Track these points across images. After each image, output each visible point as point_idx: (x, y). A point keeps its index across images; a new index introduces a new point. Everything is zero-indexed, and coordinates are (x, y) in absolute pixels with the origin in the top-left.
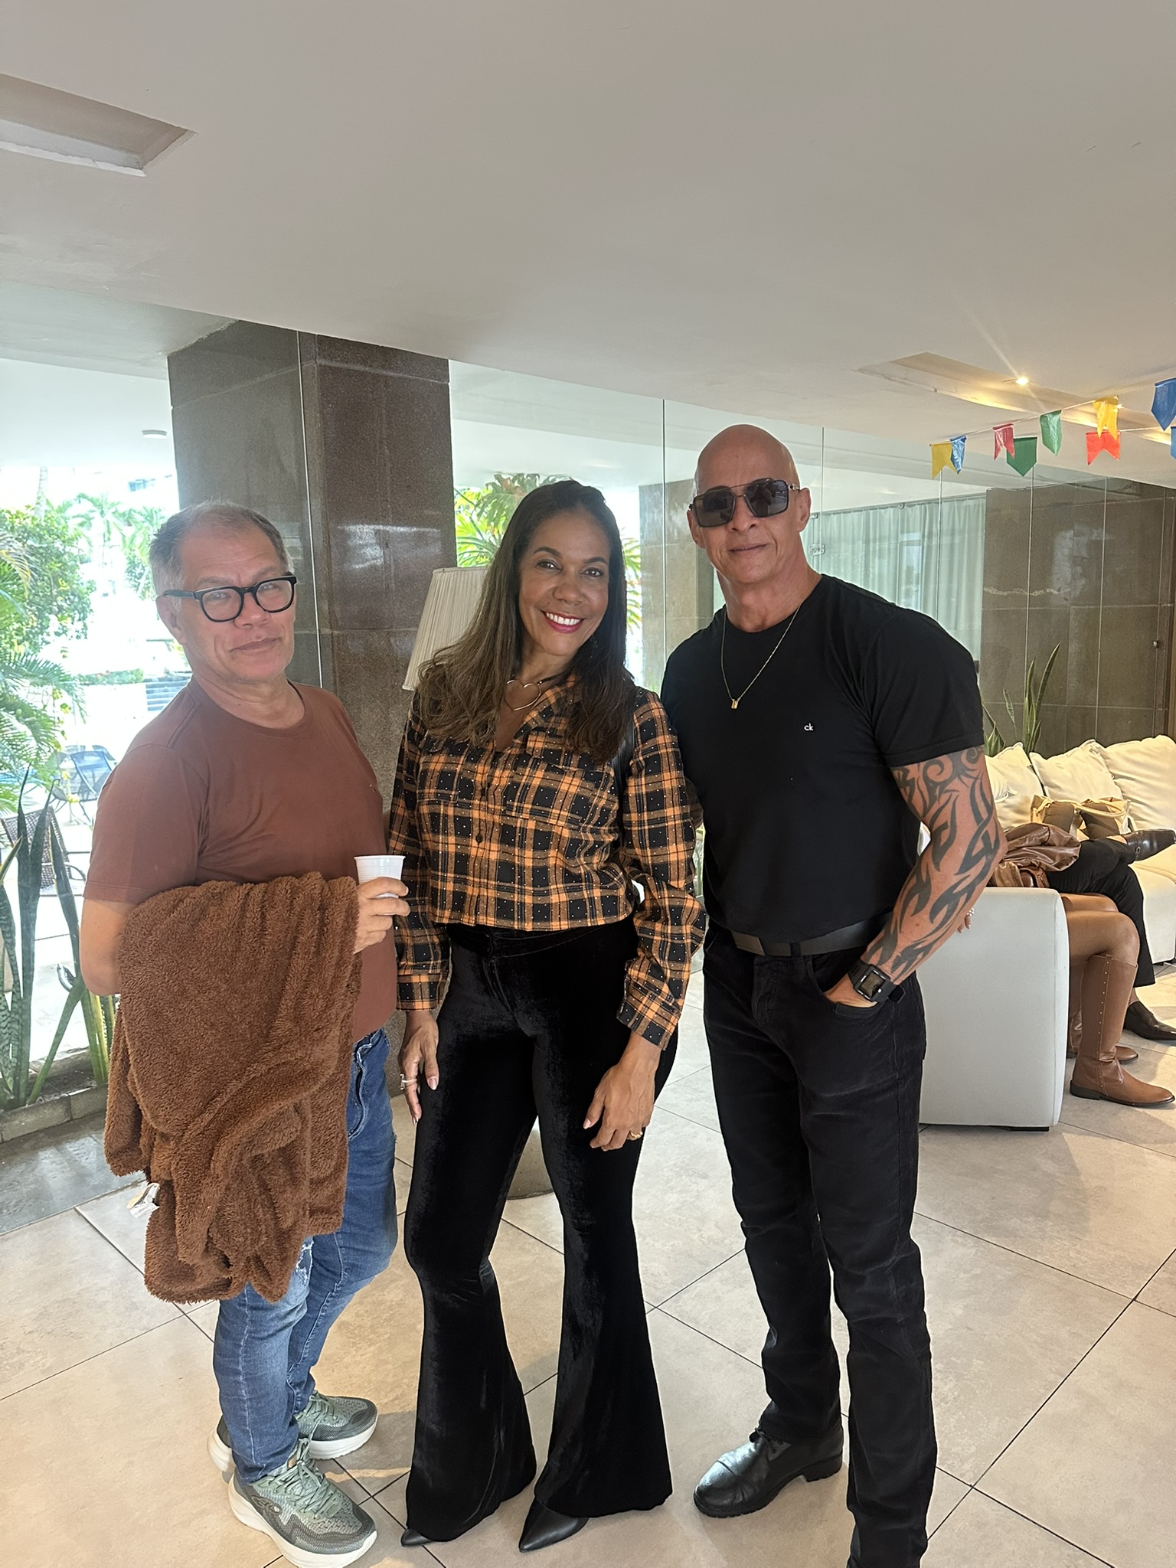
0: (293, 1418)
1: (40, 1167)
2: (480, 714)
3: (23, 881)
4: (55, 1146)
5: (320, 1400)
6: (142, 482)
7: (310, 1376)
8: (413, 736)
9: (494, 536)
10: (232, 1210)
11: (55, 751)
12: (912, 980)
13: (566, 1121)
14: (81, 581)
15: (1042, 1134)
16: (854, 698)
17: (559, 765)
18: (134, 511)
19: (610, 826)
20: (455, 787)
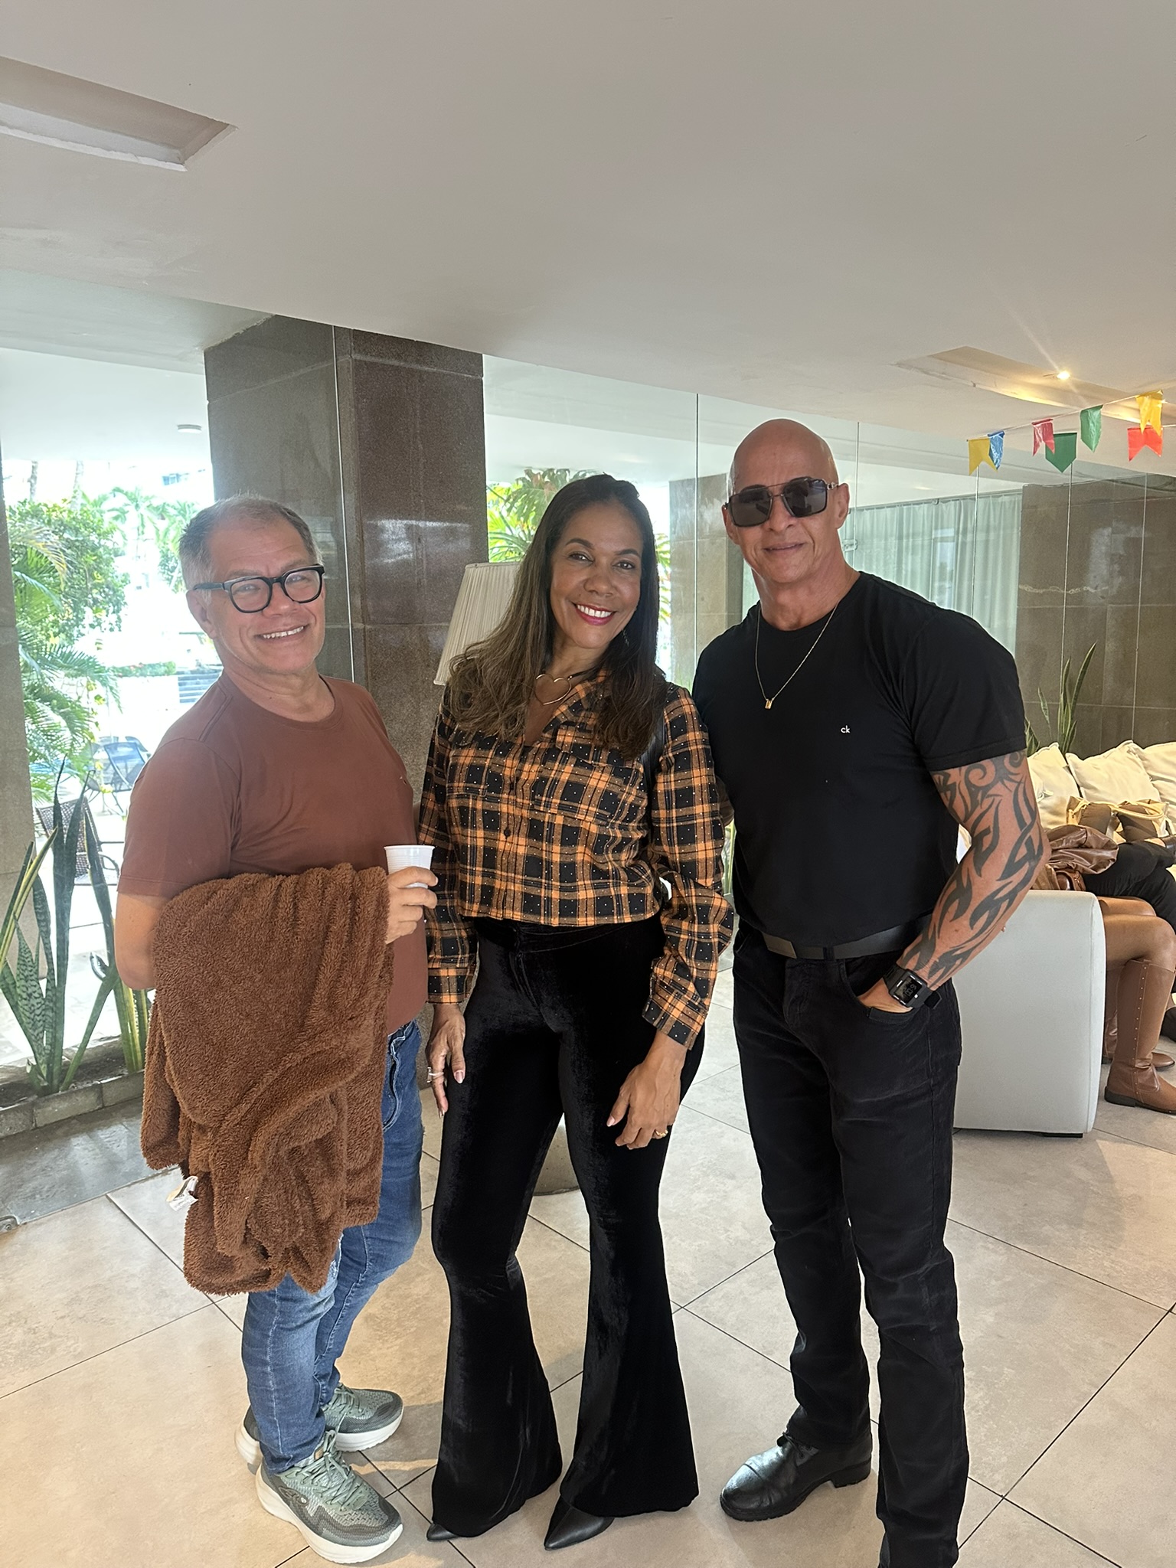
0: (320, 1410)
1: (72, 1154)
2: (509, 707)
3: (58, 870)
4: (87, 1133)
5: (346, 1393)
6: (175, 476)
7: (334, 1368)
8: (443, 730)
9: (523, 531)
10: (270, 1200)
11: (89, 741)
12: (949, 985)
13: (591, 1118)
14: (116, 574)
15: (1075, 1141)
16: (892, 700)
17: (588, 760)
18: (168, 505)
19: (639, 822)
20: (484, 781)
